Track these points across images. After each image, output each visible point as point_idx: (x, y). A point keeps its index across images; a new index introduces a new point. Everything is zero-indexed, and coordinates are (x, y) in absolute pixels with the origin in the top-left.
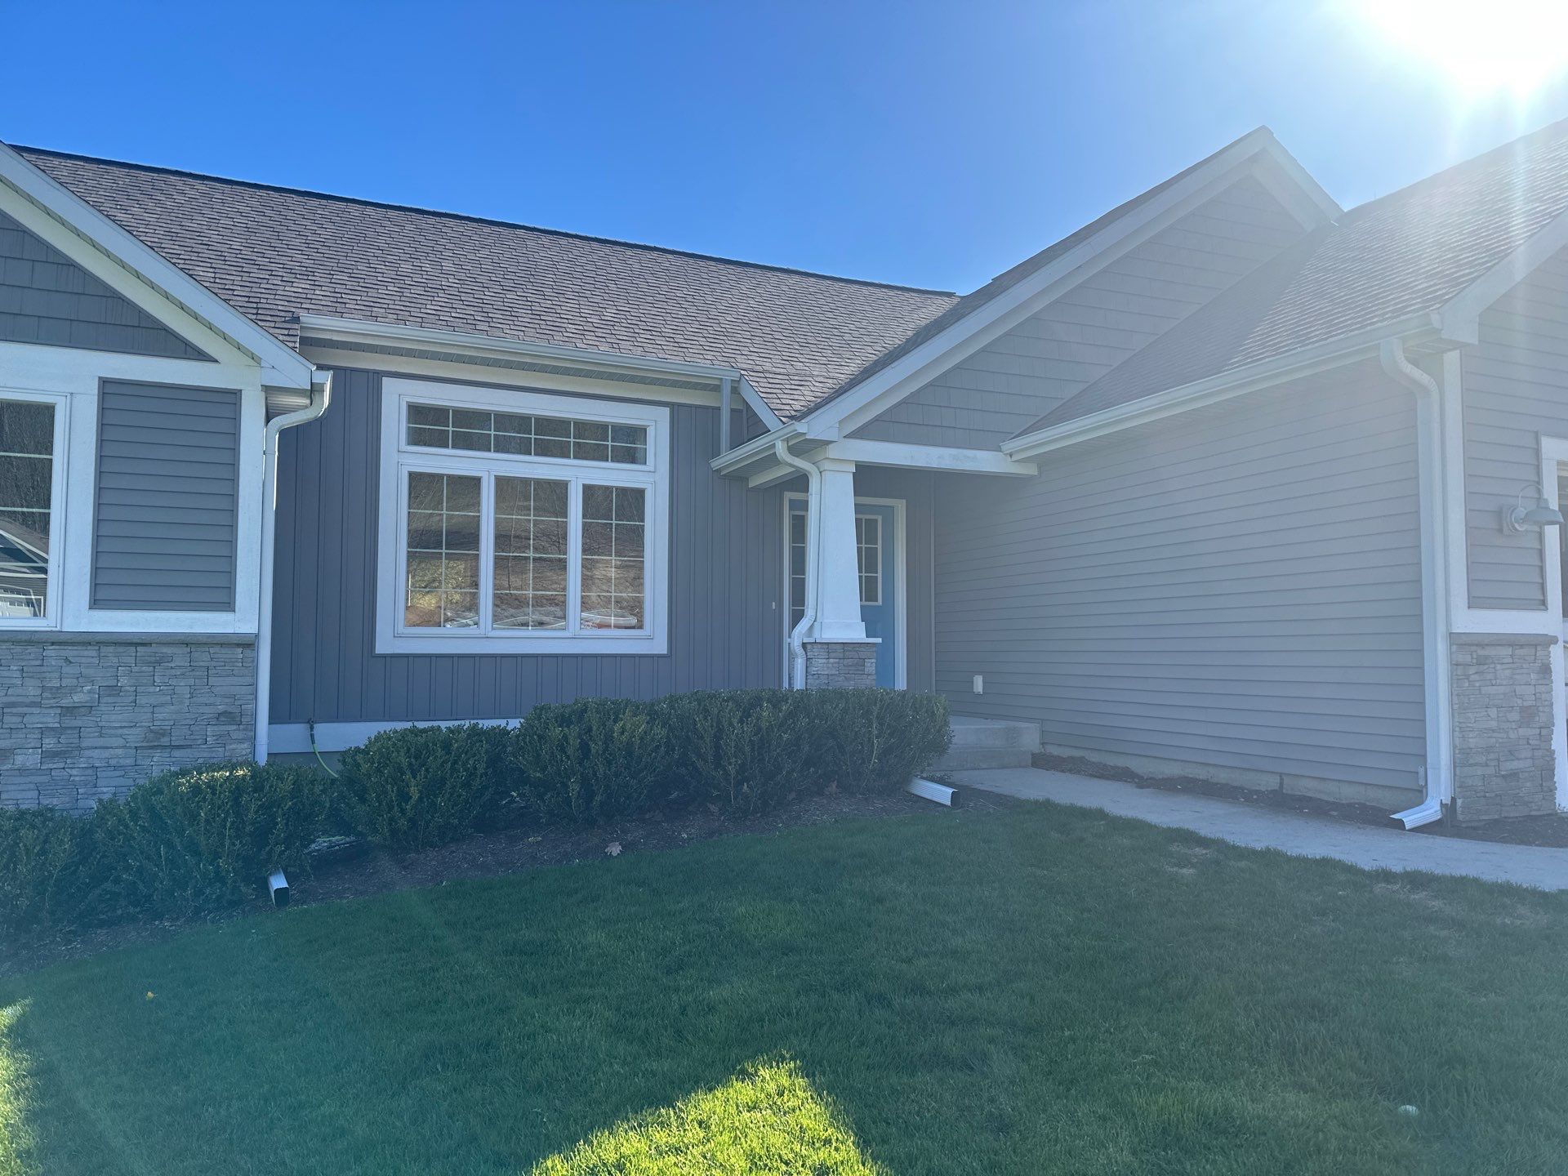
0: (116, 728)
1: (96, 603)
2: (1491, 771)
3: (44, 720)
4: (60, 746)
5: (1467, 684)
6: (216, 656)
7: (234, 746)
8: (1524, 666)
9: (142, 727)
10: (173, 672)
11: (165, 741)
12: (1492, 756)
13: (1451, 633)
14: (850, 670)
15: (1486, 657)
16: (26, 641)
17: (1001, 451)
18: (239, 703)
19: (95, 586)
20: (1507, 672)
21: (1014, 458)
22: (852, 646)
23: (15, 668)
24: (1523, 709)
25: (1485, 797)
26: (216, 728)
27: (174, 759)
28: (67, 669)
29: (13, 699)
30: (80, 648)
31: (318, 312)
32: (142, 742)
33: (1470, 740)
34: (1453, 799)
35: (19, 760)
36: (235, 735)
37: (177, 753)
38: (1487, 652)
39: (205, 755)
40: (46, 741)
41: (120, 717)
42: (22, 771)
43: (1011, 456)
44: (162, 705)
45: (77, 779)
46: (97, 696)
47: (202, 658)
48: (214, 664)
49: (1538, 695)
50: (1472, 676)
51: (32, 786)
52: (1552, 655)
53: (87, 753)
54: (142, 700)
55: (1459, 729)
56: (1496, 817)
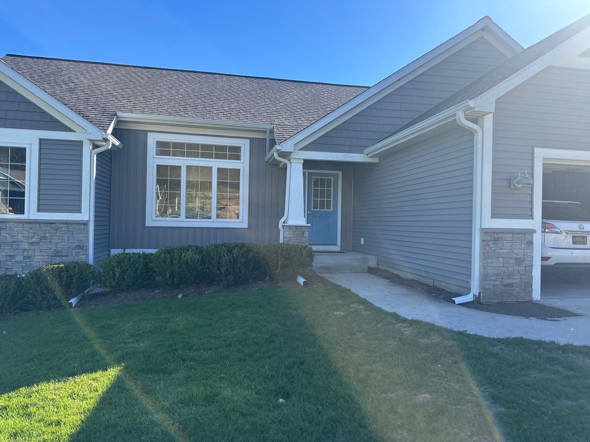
0: (45, 250)
1: (39, 210)
2: (499, 283)
3: (24, 246)
4: (28, 254)
5: (488, 248)
6: (75, 227)
7: (81, 256)
8: (518, 242)
9: (53, 249)
10: (62, 232)
11: (60, 254)
12: (499, 277)
13: (482, 228)
14: (298, 236)
15: (498, 238)
16: (18, 222)
17: (363, 154)
18: (82, 242)
19: (39, 205)
20: (509, 244)
21: (369, 156)
22: (299, 227)
23: (16, 230)
24: (516, 259)
25: (494, 293)
26: (75, 250)
27: (63, 260)
28: (31, 231)
29: (15, 240)
30: (34, 224)
31: (125, 112)
32: (53, 254)
33: (488, 270)
34: (480, 293)
35: (17, 259)
36: (81, 253)
37: (64, 258)
38: (500, 236)
39: (72, 259)
40: (25, 253)
41: (46, 246)
42: (18, 262)
43: (367, 155)
44: (59, 243)
45: (34, 265)
46: (39, 239)
47: (71, 228)
48: (75, 230)
49: (525, 254)
50: (491, 245)
51: (21, 267)
52: (534, 237)
53: (37, 257)
54: (53, 241)
55: (484, 267)
56: (500, 301)
